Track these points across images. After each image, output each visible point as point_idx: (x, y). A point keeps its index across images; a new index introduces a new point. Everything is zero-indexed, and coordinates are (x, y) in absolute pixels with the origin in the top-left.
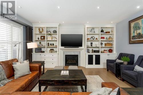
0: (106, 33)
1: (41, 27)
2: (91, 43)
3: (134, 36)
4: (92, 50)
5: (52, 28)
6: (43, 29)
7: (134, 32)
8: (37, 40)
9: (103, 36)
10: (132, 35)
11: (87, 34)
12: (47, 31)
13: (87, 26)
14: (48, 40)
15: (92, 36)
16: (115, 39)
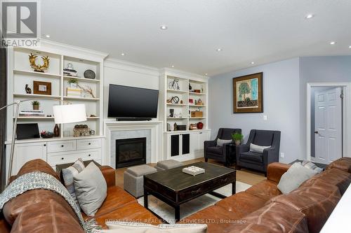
0: (195, 91)
1: (39, 52)
2: (171, 110)
3: (240, 102)
4: (175, 124)
5: (81, 61)
6: (47, 60)
7: (240, 96)
8: (24, 93)
9: (191, 97)
10: (238, 100)
11: (168, 91)
12: (66, 70)
13: (167, 73)
14: (69, 97)
15: (174, 95)
16: (207, 105)
